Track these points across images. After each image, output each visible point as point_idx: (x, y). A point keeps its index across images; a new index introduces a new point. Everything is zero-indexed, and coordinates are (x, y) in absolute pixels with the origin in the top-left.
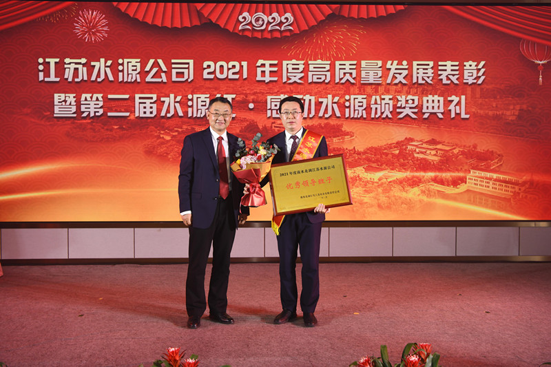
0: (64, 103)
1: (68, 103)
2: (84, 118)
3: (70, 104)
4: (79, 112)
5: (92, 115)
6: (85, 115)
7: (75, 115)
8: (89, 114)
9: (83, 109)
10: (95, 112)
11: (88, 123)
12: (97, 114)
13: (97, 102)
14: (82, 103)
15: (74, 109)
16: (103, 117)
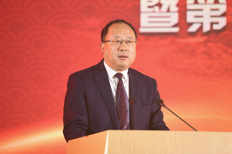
0: (157, 9)
1: (164, 8)
2: (193, 34)
3: (168, 11)
4: (183, 23)
5: (206, 28)
6: (193, 29)
7: (176, 30)
8: (201, 28)
9: (190, 17)
10: (212, 24)
11: (199, 43)
12: (216, 27)
13: (216, 6)
14: (189, 7)
15: (174, 18)
16: (225, 33)
